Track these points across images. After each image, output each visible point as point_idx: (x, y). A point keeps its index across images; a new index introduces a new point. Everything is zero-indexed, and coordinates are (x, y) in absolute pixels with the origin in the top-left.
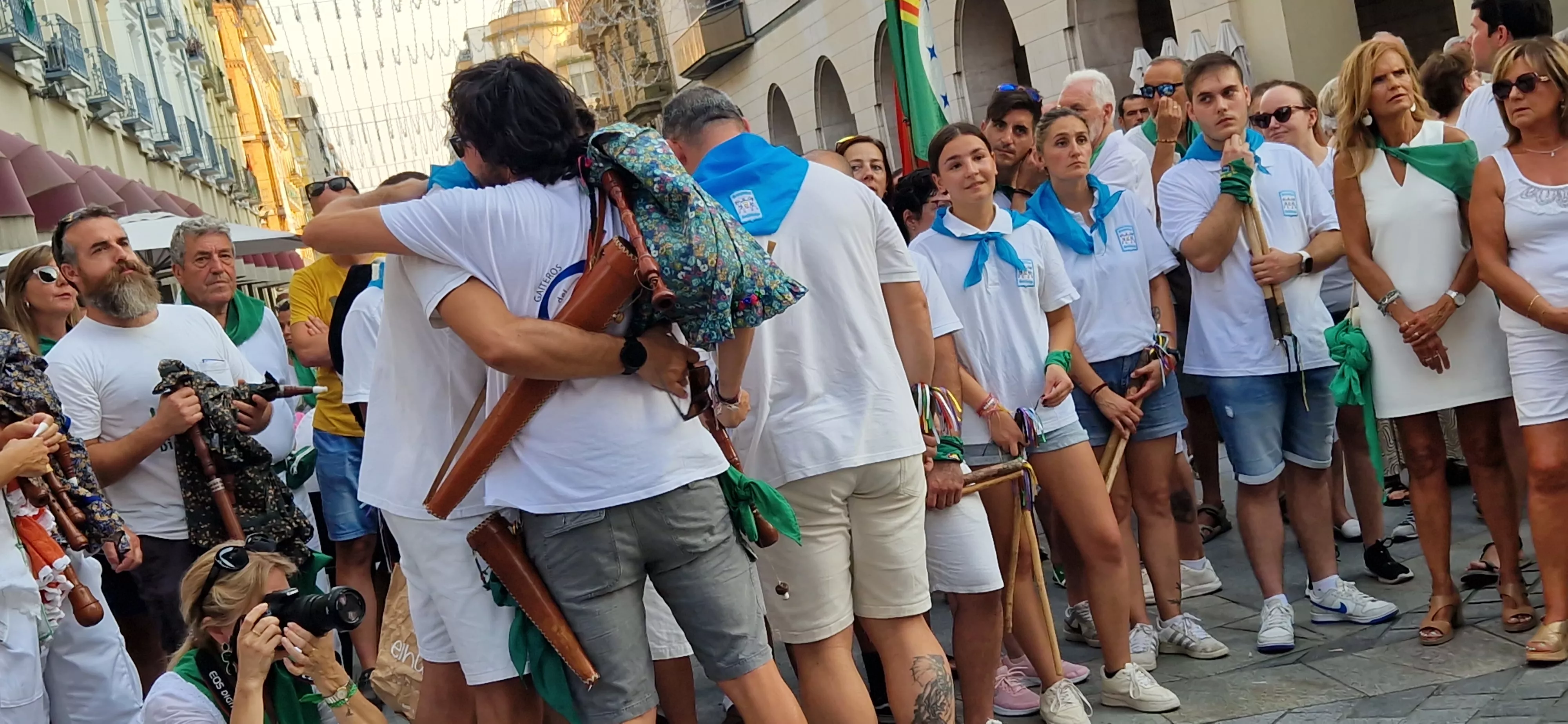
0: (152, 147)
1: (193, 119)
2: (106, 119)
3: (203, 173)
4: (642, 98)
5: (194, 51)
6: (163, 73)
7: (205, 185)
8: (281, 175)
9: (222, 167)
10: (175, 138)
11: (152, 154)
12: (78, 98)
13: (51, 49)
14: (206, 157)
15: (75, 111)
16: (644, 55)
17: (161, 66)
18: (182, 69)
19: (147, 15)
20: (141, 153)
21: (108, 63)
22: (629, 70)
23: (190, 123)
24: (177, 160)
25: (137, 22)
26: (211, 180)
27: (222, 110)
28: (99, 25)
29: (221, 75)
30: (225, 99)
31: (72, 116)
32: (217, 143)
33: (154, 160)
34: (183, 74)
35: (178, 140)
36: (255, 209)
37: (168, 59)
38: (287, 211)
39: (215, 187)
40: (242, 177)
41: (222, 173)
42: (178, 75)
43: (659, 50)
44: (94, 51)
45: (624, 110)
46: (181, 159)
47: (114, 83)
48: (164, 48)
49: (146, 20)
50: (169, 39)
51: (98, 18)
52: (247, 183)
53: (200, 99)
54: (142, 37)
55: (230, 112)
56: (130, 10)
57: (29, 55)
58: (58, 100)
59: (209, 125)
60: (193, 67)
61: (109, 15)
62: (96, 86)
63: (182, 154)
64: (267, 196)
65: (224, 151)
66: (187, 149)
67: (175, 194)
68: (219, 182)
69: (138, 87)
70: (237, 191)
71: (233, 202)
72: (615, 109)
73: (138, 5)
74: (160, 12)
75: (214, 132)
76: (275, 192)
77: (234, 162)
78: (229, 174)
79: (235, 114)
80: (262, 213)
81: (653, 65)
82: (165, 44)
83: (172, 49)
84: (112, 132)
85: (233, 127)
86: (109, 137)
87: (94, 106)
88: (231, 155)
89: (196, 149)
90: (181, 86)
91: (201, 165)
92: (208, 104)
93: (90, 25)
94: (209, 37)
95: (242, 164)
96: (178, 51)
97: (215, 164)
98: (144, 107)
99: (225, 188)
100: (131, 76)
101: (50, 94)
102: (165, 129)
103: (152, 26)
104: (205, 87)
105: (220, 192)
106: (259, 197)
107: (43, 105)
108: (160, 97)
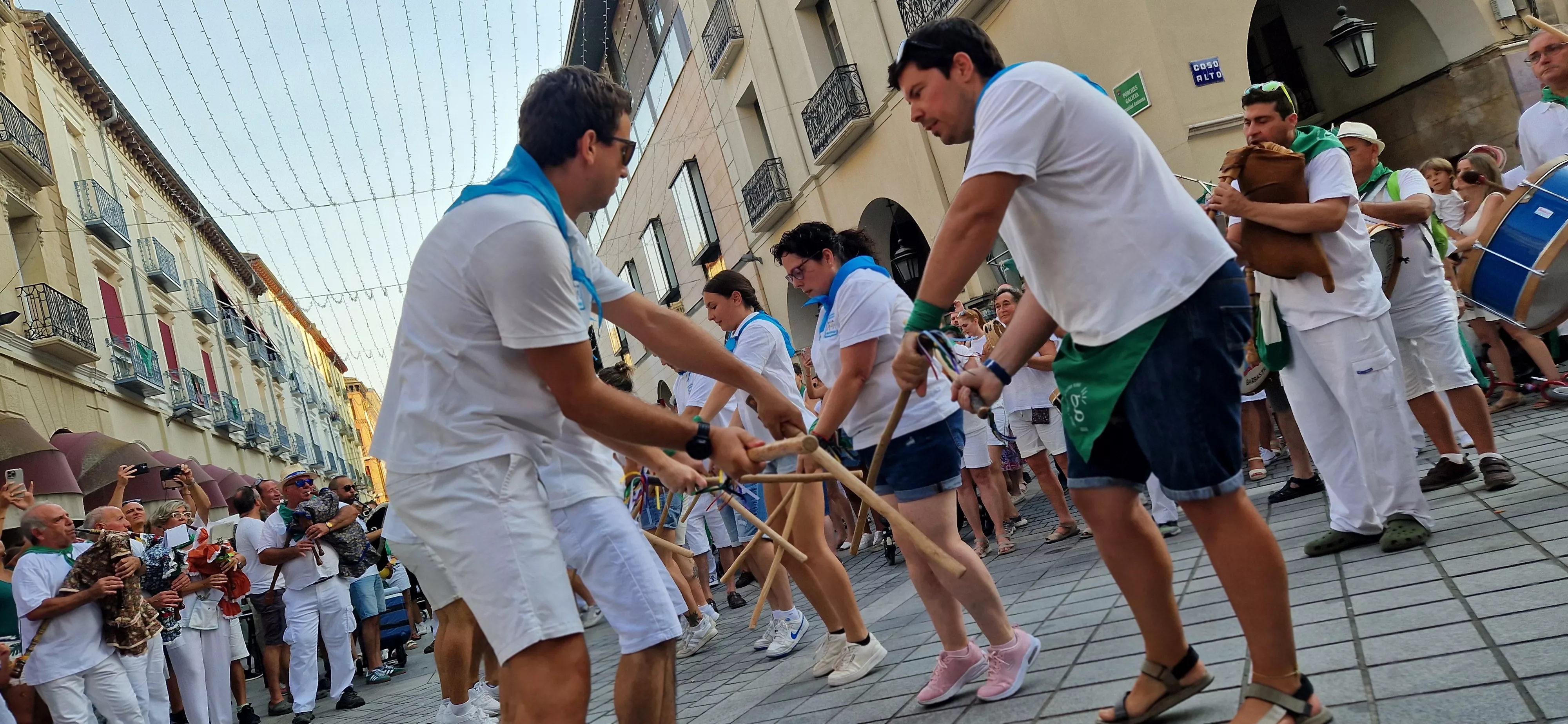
1: (332, 451)
2: (281, 455)
5: (334, 418)
6: (316, 430)
12: (265, 447)
13: (250, 425)
15: (263, 454)
17: (315, 427)
18: (328, 427)
19: (307, 403)
21: (281, 429)
23: (330, 455)
24: (322, 471)
25: (302, 407)
27: (352, 445)
28: (279, 412)
29: (351, 428)
30: (354, 439)
31: (261, 456)
34: (328, 429)
35: (323, 463)
37: (319, 423)
42: (325, 431)
44: (274, 424)
46: (326, 472)
47: (284, 439)
48: (317, 418)
49: (306, 407)
50: (320, 413)
51: (279, 407)
53: (338, 441)
54: (304, 414)
55: (357, 446)
56: (298, 402)
57: (237, 429)
58: (255, 451)
59: (343, 453)
60: (334, 426)
61: (285, 406)
62: (275, 441)
63: (325, 469)
64: (378, 487)
65: (351, 466)
66: (328, 466)
69: (299, 438)
73: (302, 399)
74: (314, 400)
75: (346, 456)
79: (360, 447)
82: (318, 416)
83: (322, 418)
84: (284, 462)
85: (358, 454)
87: (274, 450)
89: (333, 466)
90: (327, 436)
92: (343, 443)
93: (274, 412)
94: (346, 412)
96: (325, 419)
98: (302, 449)
100: (295, 434)
101: (247, 447)
103: (309, 408)
104: (342, 435)
106: (374, 488)
107: (245, 453)
108: (313, 442)
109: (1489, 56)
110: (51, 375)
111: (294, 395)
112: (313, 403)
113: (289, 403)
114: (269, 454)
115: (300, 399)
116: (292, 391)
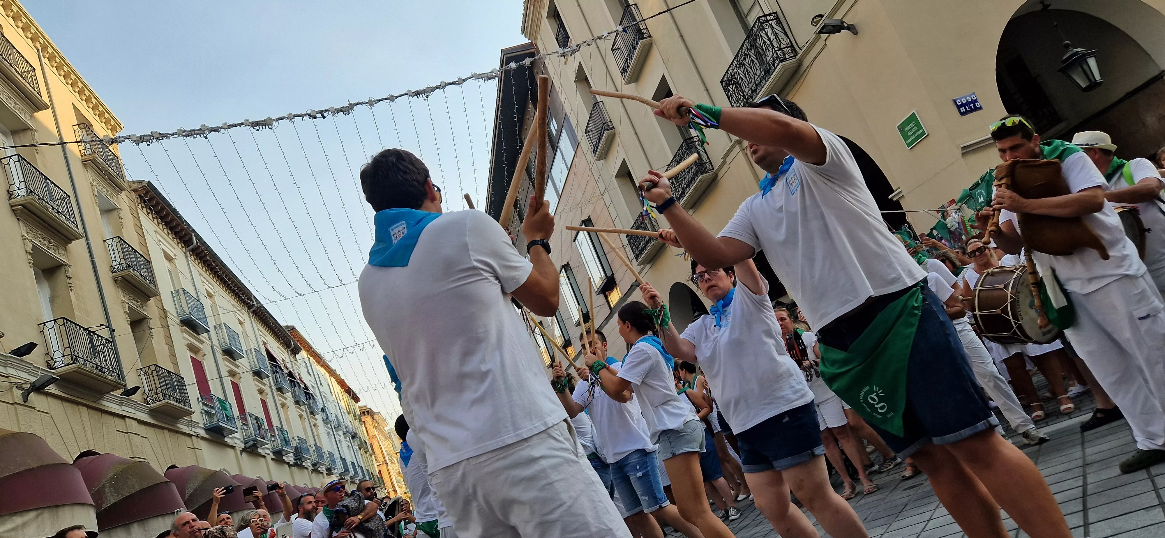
1: (355, 461)
2: (319, 469)
5: (354, 436)
6: (342, 447)
10: (346, 469)
12: (308, 464)
13: (296, 448)
15: (307, 468)
17: (341, 445)
18: (350, 444)
19: (335, 428)
21: (318, 449)
23: (353, 464)
24: (349, 478)
25: (331, 431)
27: (368, 455)
28: (316, 437)
29: (366, 443)
30: (368, 451)
31: (306, 471)
32: (365, 468)
34: (350, 446)
35: (348, 471)
37: (344, 441)
38: (397, 488)
42: (348, 447)
44: (313, 446)
46: (351, 477)
47: (321, 456)
48: (342, 438)
49: (334, 430)
50: (344, 434)
51: (315, 433)
53: (358, 453)
54: (333, 436)
55: (371, 455)
57: (288, 453)
58: (301, 467)
59: (362, 462)
60: (354, 442)
61: (320, 432)
62: (314, 457)
63: (350, 475)
64: (388, 484)
65: (368, 470)
66: (352, 473)
69: (331, 454)
73: (331, 425)
74: (339, 425)
75: (364, 464)
79: (373, 456)
82: (343, 436)
83: (345, 438)
84: (322, 473)
85: (372, 461)
86: (321, 475)
87: (314, 465)
88: (371, 471)
89: (356, 473)
90: (350, 450)
92: (361, 455)
93: (312, 437)
94: (361, 432)
96: (348, 438)
98: (334, 461)
100: (328, 452)
101: (296, 465)
102: (342, 466)
103: (336, 431)
104: (360, 449)
107: (295, 469)
108: (341, 456)
110: (162, 428)
111: (325, 423)
112: (338, 427)
113: (322, 430)
114: (311, 468)
115: (329, 426)
116: (323, 420)
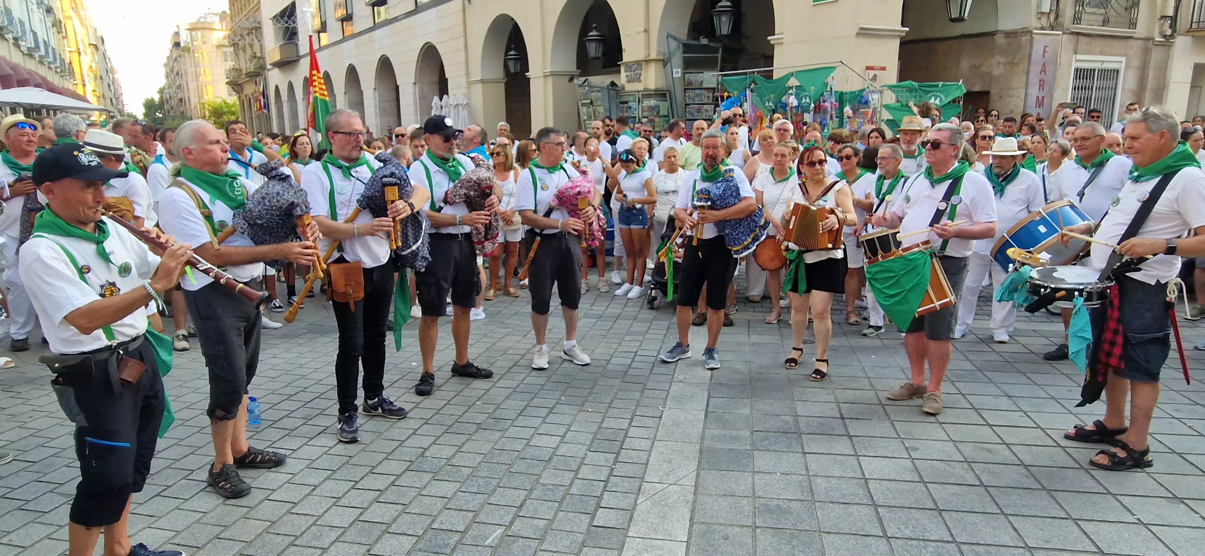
0: (26, 49)
1: (46, 40)
2: (6, 35)
3: (49, 63)
4: (252, 69)
5: (49, 11)
6: (33, 18)
7: (50, 68)
8: (85, 68)
9: (58, 61)
10: (37, 47)
11: (26, 52)
14: (51, 56)
16: (255, 53)
17: (33, 16)
20: (20, 51)
22: (248, 57)
23: (45, 42)
26: (52, 66)
27: (60, 37)
29: (60, 22)
30: (62, 32)
32: (57, 51)
33: (26, 55)
34: (43, 20)
35: (39, 48)
36: (72, 80)
37: (36, 12)
38: (87, 83)
39: (54, 69)
40: (67, 66)
41: (58, 64)
42: (41, 21)
43: (262, 53)
45: (244, 72)
46: (39, 56)
48: (35, 7)
50: (38, 4)
52: (69, 69)
53: (50, 31)
55: (64, 38)
59: (53, 42)
63: (40, 54)
64: (78, 76)
65: (60, 55)
66: (43, 52)
67: (35, 70)
68: (56, 68)
69: (22, 23)
70: (65, 72)
71: (62, 76)
72: (241, 70)
75: (56, 47)
76: (82, 75)
77: (64, 60)
78: (61, 65)
79: (66, 40)
80: (75, 82)
81: (259, 58)
83: (39, 8)
84: (8, 41)
85: (64, 44)
86: (6, 42)
88: (63, 57)
89: (47, 53)
90: (42, 25)
91: (48, 60)
92: (54, 34)
95: (67, 61)
97: (55, 59)
98: (24, 32)
99: (59, 70)
100: (19, 19)
102: (33, 42)
104: (53, 27)
105: (56, 72)
106: (74, 76)
108: (32, 30)
109: (1024, 34)
